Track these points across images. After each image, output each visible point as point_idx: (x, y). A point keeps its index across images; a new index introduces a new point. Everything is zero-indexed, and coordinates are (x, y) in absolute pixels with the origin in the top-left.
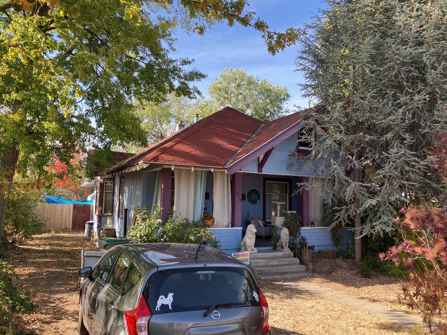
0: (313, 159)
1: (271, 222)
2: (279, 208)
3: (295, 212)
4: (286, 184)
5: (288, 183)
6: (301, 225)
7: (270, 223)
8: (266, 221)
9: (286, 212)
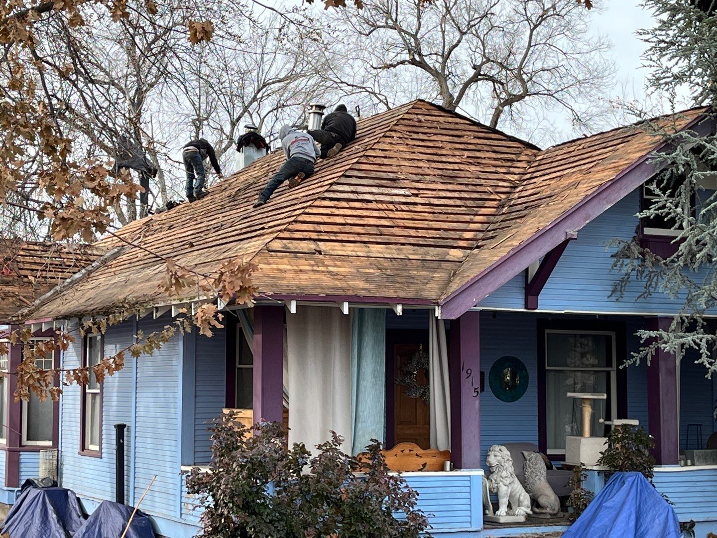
0: (686, 265)
1: (564, 455)
2: (587, 412)
3: (635, 422)
4: (609, 338)
5: (613, 334)
6: (653, 459)
7: (562, 458)
8: (549, 452)
9: (607, 423)
